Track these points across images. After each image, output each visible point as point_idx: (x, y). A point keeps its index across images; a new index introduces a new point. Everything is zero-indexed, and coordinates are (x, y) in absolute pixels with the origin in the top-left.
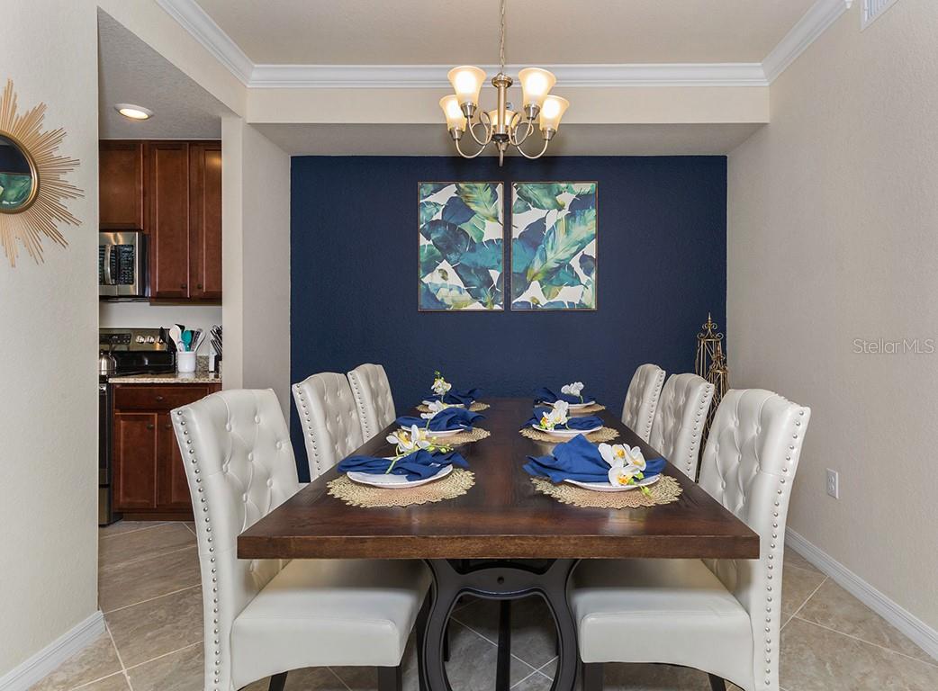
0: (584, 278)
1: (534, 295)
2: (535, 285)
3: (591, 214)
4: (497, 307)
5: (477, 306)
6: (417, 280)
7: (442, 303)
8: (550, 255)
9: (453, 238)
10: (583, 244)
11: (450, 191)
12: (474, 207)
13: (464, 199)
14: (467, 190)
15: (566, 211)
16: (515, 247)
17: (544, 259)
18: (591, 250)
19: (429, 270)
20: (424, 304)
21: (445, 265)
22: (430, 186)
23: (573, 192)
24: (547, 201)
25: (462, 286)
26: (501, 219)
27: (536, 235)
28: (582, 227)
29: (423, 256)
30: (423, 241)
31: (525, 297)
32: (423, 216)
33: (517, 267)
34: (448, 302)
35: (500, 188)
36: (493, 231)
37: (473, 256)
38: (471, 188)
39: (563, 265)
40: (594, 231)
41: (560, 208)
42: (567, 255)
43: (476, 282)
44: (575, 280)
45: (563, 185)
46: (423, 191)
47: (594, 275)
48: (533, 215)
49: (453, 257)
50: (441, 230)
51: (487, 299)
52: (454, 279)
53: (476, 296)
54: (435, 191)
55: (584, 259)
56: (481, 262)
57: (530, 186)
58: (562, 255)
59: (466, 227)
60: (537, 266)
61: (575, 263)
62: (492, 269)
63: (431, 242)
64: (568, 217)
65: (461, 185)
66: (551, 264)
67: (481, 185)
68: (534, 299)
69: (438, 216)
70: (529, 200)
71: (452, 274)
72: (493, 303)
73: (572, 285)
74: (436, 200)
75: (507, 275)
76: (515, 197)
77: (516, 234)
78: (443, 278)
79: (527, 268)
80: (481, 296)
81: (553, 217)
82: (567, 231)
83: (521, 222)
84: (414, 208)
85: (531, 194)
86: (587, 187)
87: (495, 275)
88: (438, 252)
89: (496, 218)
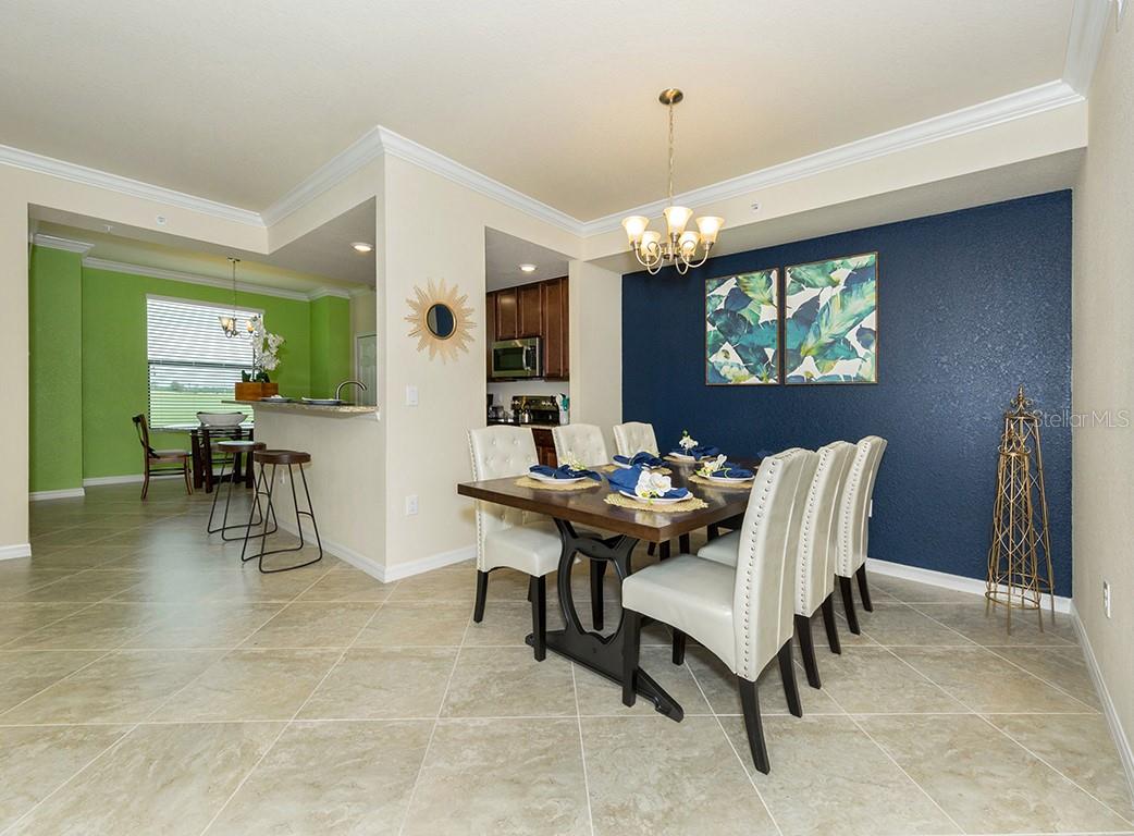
0: (861, 351)
1: (808, 369)
2: (809, 360)
3: (870, 287)
4: (772, 381)
5: (754, 380)
6: (705, 359)
7: (724, 378)
8: (824, 330)
9: (734, 323)
10: (860, 317)
11: (731, 283)
12: (751, 295)
13: (742, 289)
14: (745, 280)
15: (842, 286)
16: (789, 326)
17: (818, 335)
18: (870, 322)
19: (715, 351)
20: (711, 380)
21: (727, 346)
22: (715, 282)
23: (848, 267)
24: (821, 280)
25: (742, 364)
26: (775, 303)
27: (810, 313)
28: (860, 301)
29: (710, 340)
30: (709, 327)
31: (800, 371)
32: (709, 307)
33: (791, 344)
34: (729, 377)
35: (774, 275)
36: (768, 313)
37: (750, 338)
38: (748, 278)
39: (839, 340)
40: (873, 302)
41: (835, 284)
42: (842, 330)
43: (753, 359)
44: (851, 353)
45: (838, 262)
46: (709, 287)
47: (873, 348)
48: (807, 294)
49: (733, 339)
50: (724, 317)
51: (763, 374)
52: (735, 358)
53: (753, 372)
54: (719, 285)
55: (861, 333)
56: (758, 341)
57: (803, 268)
58: (837, 330)
59: (744, 312)
60: (811, 341)
61: (852, 337)
62: (767, 347)
63: (716, 328)
64: (843, 292)
65: (740, 277)
66: (826, 339)
67: (757, 275)
68: (807, 373)
69: (722, 306)
70: (803, 281)
71: (733, 353)
72: (769, 377)
73: (848, 358)
74: (719, 293)
75: (782, 352)
76: (789, 280)
77: (789, 314)
78: (726, 357)
79: (801, 345)
80: (758, 371)
81: (826, 295)
82: (843, 306)
83: (794, 303)
84: (703, 300)
85: (804, 276)
86: (866, 260)
87: (770, 352)
88: (721, 336)
89: (771, 302)
